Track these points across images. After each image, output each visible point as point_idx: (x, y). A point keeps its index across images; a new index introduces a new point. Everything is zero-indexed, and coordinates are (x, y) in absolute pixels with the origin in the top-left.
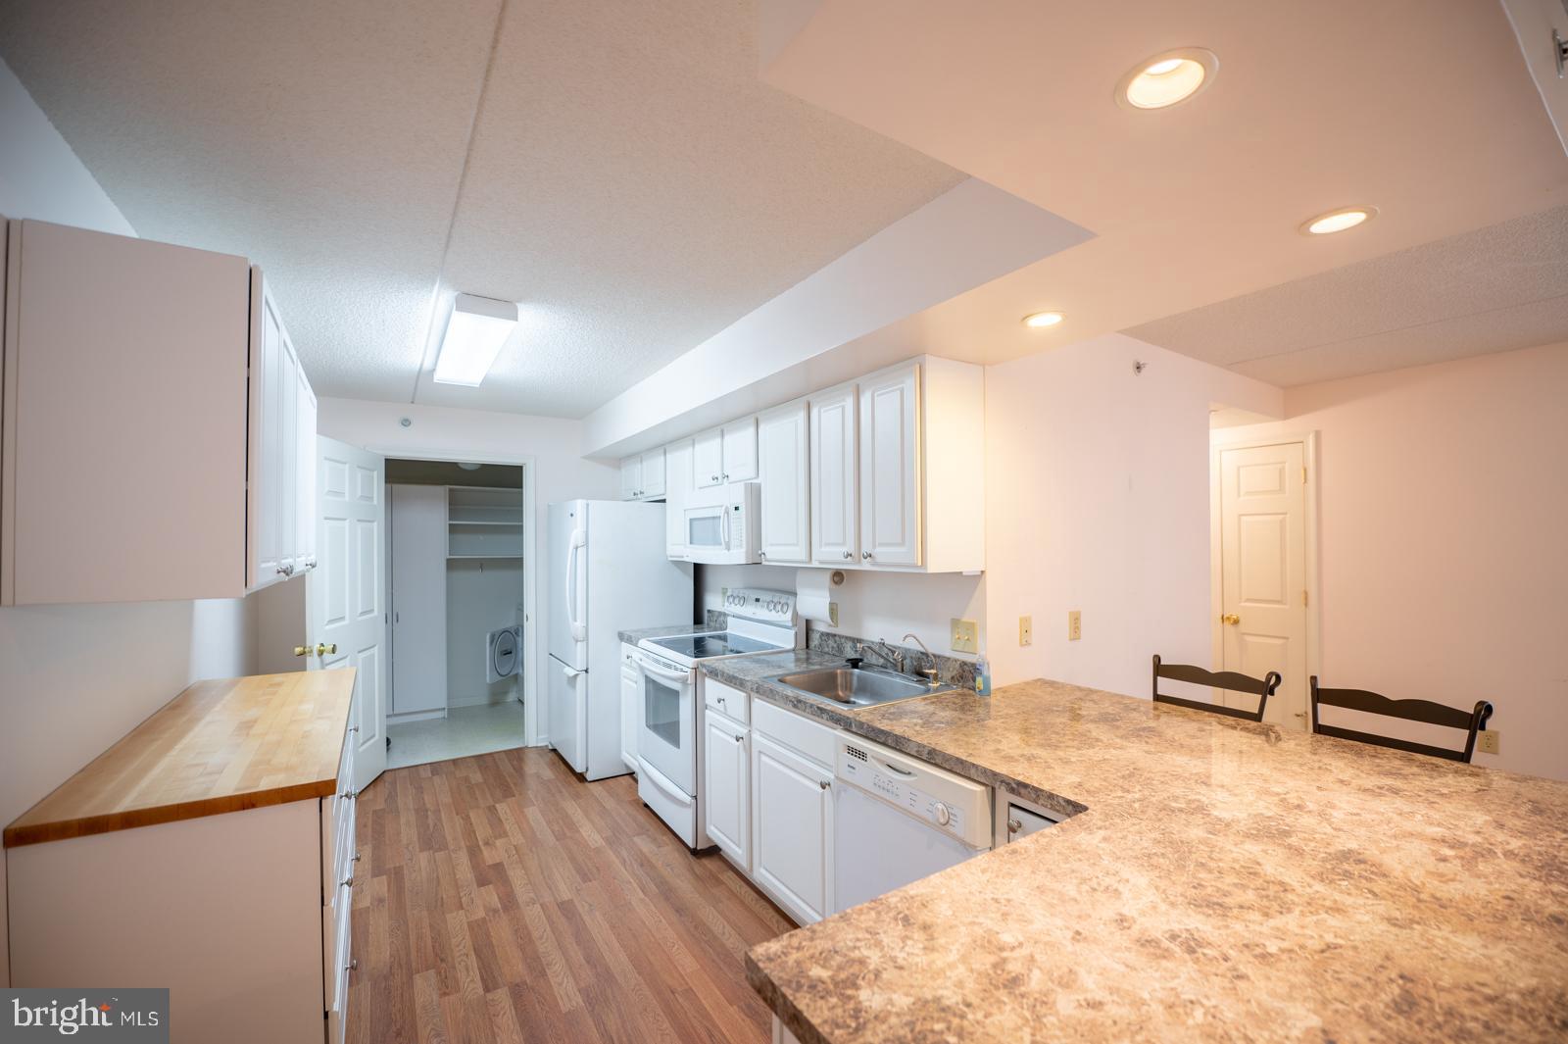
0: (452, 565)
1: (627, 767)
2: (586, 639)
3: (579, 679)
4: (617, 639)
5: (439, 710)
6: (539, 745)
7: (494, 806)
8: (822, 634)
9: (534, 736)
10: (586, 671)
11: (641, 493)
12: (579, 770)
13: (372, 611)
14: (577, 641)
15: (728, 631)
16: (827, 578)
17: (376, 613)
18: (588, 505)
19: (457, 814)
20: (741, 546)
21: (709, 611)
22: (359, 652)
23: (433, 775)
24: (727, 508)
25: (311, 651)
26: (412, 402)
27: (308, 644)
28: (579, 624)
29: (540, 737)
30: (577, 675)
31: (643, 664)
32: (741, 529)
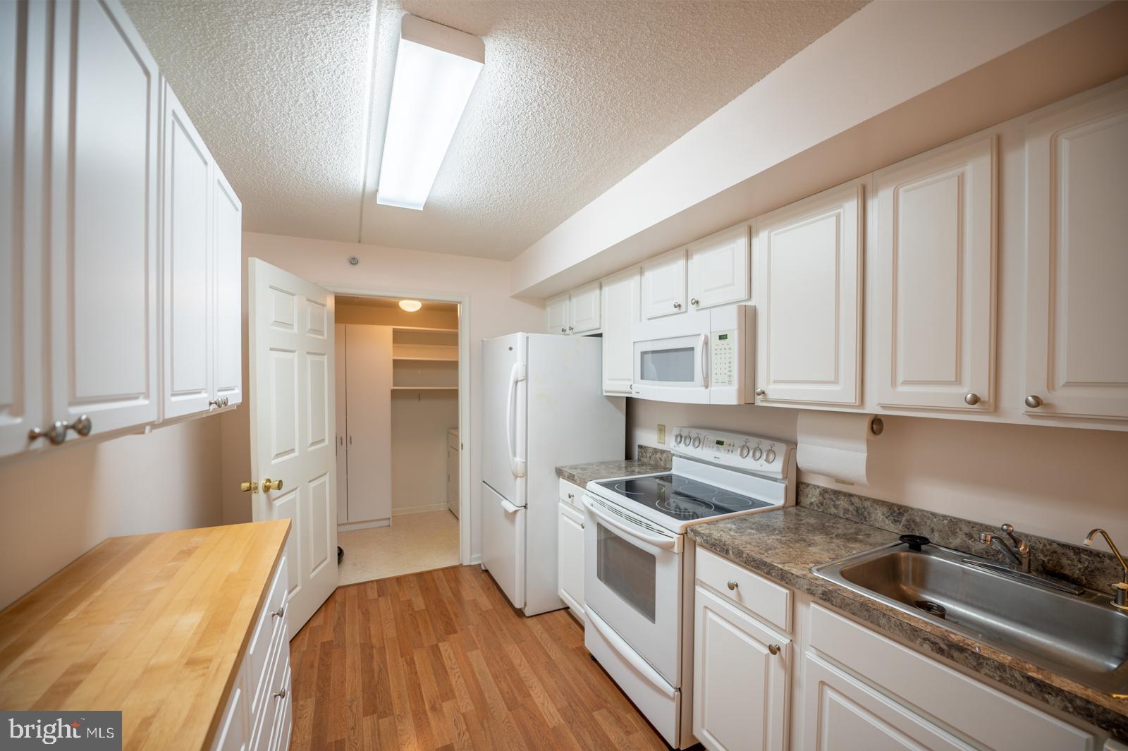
0: (395, 394)
1: (563, 602)
2: (526, 474)
3: (518, 515)
4: (554, 474)
5: (384, 519)
6: (472, 564)
7: (437, 645)
8: (825, 491)
9: (468, 556)
10: (525, 507)
11: (571, 329)
12: (518, 605)
13: (323, 440)
14: (516, 477)
15: (673, 472)
16: (865, 426)
17: (327, 442)
18: (528, 338)
19: (402, 657)
20: (730, 382)
21: (640, 447)
22: (310, 482)
23: (379, 596)
24: (706, 337)
25: (256, 488)
26: (359, 242)
27: (253, 480)
28: (519, 459)
29: (474, 556)
30: (516, 511)
31: (593, 509)
32: (730, 363)
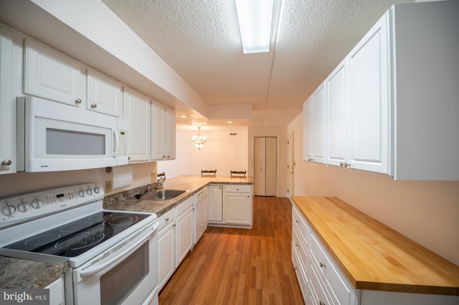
20: (125, 154)
32: (125, 145)
